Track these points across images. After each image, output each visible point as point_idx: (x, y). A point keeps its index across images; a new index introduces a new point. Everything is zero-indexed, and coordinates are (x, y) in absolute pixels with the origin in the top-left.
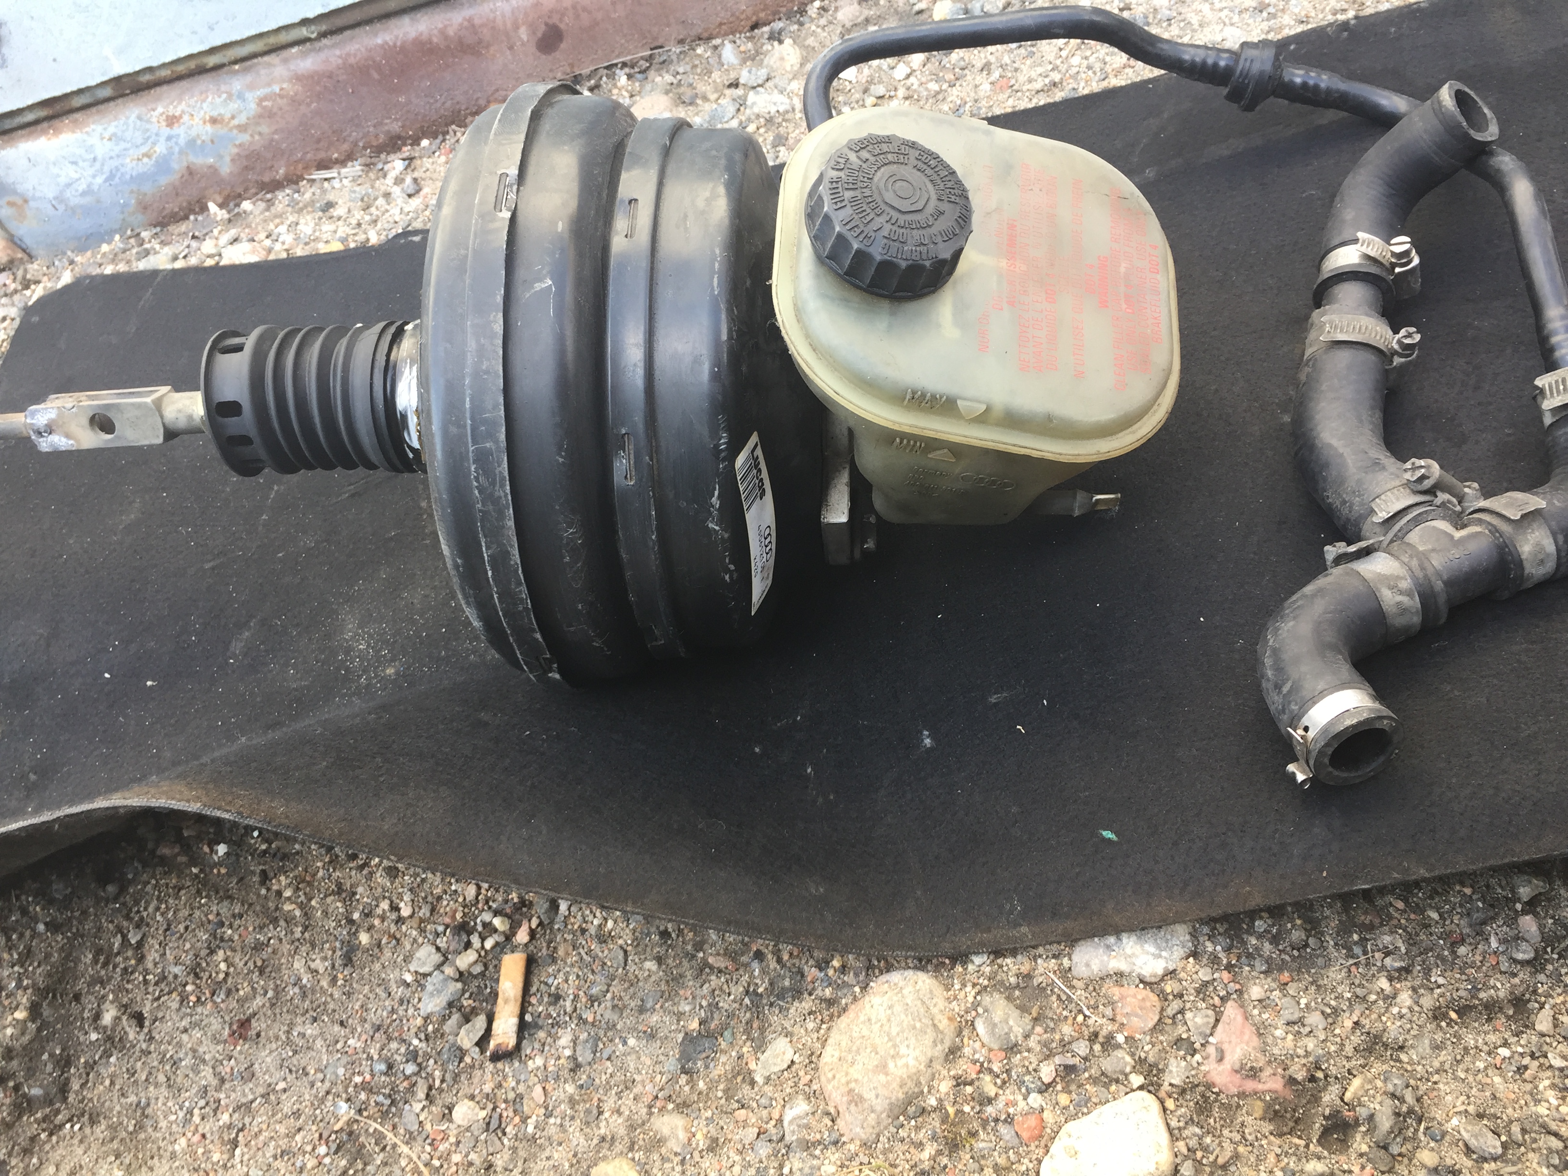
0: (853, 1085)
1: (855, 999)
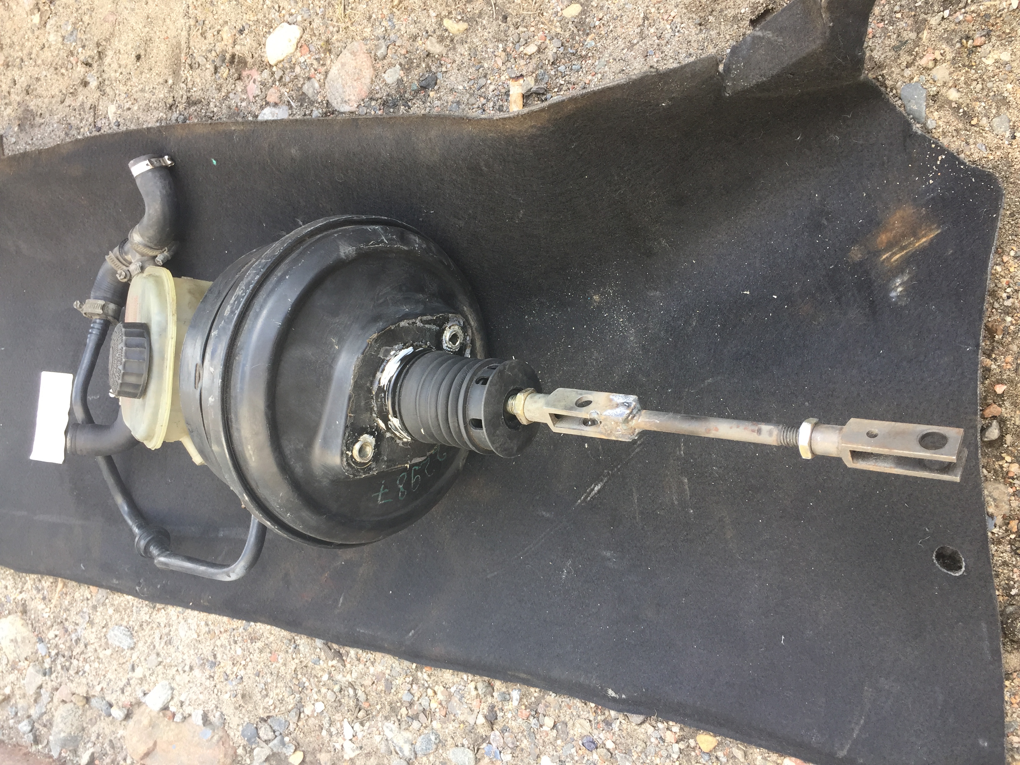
1: (362, 100)
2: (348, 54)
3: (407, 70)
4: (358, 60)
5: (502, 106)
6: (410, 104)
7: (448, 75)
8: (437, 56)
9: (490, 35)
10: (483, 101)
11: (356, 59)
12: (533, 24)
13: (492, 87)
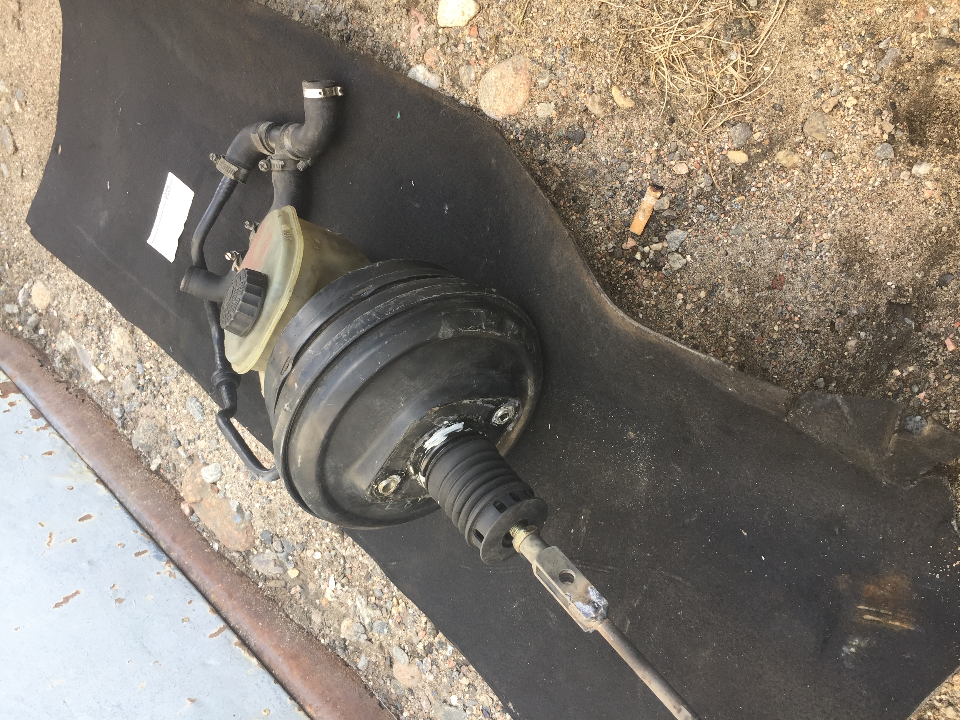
0: (514, 76)
1: (510, 116)
2: (511, 68)
3: (560, 113)
4: (517, 80)
5: (633, 201)
6: (551, 145)
7: (596, 140)
8: (593, 116)
9: (651, 128)
10: (618, 184)
11: (516, 78)
12: (695, 144)
13: (631, 178)
